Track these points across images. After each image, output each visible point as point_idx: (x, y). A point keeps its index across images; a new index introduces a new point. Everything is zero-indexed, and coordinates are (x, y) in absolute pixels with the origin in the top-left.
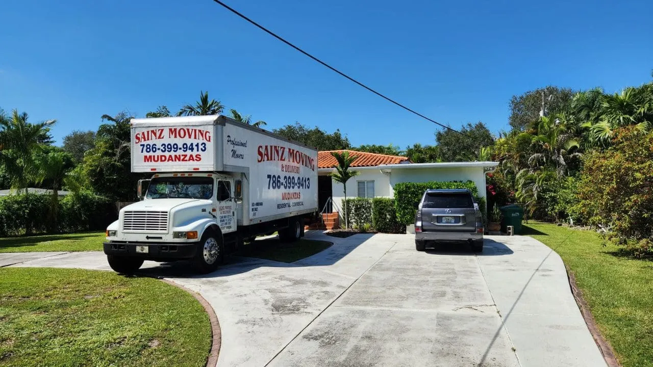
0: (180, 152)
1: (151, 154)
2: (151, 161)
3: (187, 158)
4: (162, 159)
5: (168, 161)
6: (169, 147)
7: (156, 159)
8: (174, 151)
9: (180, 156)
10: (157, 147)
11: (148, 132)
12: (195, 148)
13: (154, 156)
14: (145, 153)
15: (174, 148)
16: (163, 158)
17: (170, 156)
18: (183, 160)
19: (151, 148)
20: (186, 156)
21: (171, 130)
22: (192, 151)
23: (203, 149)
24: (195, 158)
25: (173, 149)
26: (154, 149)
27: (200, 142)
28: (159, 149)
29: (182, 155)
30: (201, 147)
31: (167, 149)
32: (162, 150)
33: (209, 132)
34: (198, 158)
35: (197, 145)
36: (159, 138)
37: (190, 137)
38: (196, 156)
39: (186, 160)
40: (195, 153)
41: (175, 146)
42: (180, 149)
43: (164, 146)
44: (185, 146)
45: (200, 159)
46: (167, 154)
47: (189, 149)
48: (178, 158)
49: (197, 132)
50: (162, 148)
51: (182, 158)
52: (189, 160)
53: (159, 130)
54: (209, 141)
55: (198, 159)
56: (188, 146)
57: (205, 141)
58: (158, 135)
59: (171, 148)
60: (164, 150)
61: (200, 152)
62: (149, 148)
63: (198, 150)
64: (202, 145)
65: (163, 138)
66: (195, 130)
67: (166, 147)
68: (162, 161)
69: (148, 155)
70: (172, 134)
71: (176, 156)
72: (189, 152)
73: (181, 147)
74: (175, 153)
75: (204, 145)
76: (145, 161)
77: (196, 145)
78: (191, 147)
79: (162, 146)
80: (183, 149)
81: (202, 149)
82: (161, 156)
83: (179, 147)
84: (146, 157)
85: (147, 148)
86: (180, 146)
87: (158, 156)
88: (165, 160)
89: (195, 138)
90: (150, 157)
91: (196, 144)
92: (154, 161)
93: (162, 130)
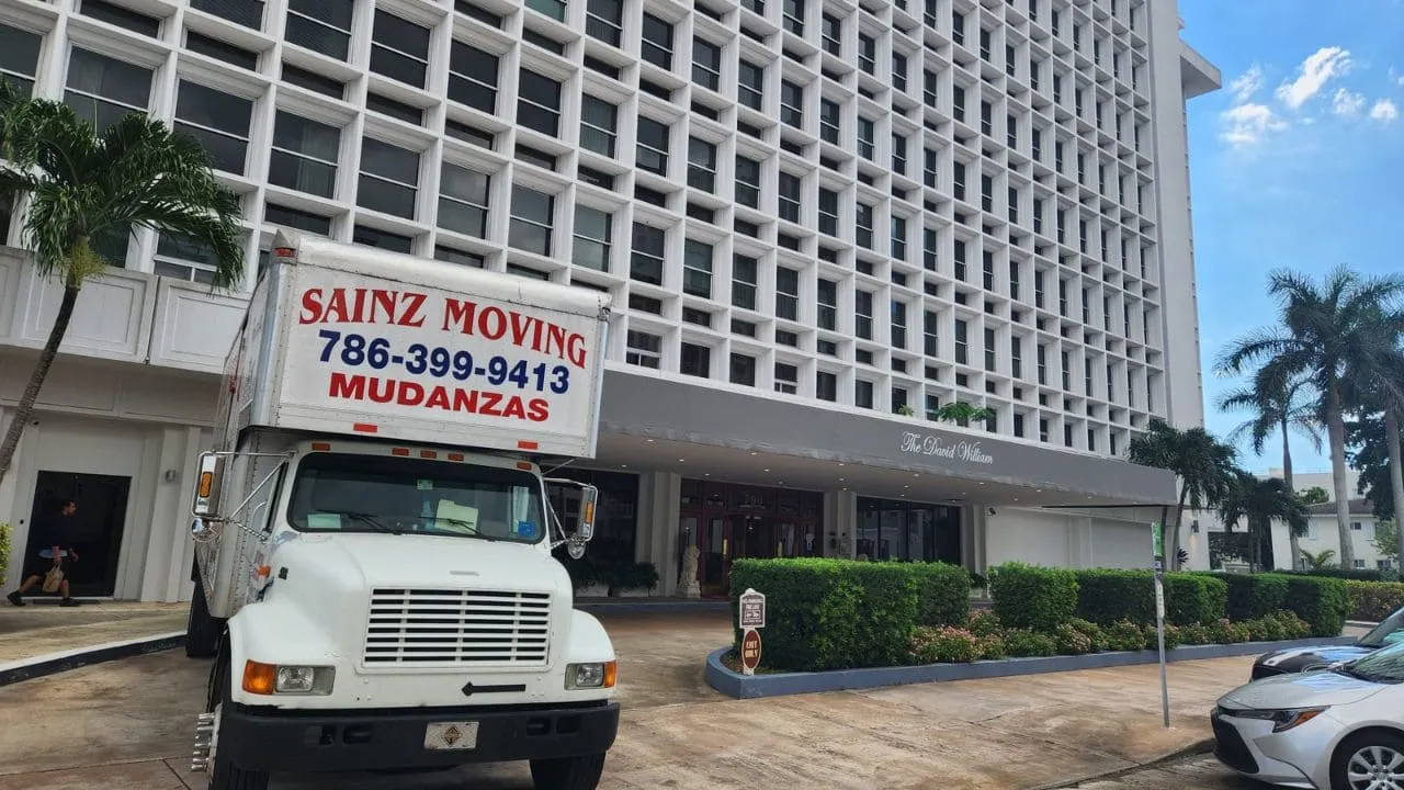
0: (477, 384)
1: (365, 370)
2: (359, 396)
3: (501, 406)
4: (404, 394)
5: (429, 405)
6: (440, 358)
7: (381, 392)
8: (456, 375)
9: (474, 394)
10: (392, 352)
11: (361, 294)
12: (533, 378)
13: (374, 382)
14: (336, 364)
15: (457, 365)
16: (411, 394)
17: (440, 390)
18: (486, 410)
19: (365, 350)
20: (497, 398)
21: (452, 304)
22: (521, 386)
23: (559, 385)
24: (527, 410)
25: (452, 368)
26: (378, 358)
27: (552, 360)
28: (398, 360)
29: (485, 395)
30: (550, 378)
31: (430, 365)
32: (409, 366)
33: (582, 339)
34: (539, 410)
35: (540, 371)
36: (405, 321)
37: (518, 339)
38: (533, 404)
39: (497, 413)
40: (528, 393)
41: (463, 361)
42: (480, 371)
43: (418, 353)
44: (498, 366)
45: (545, 416)
46: (428, 382)
47: (512, 378)
48: (466, 401)
49: (545, 328)
50: (410, 358)
51: (482, 401)
52: (508, 413)
53: (407, 295)
54: (581, 364)
55: (538, 415)
56: (509, 370)
57: (566, 362)
58: (400, 309)
59: (446, 364)
60: (417, 364)
61: (547, 394)
62: (358, 350)
63: (540, 387)
64: (555, 371)
65: (419, 324)
66: (539, 324)
67: (428, 359)
68: (403, 400)
69: (350, 372)
70: (457, 319)
71: (460, 394)
72: (509, 389)
73: (485, 366)
74: (461, 384)
75: (561, 374)
76: (333, 393)
77: (536, 371)
78: (517, 373)
79: (412, 349)
80: (488, 373)
81: (553, 386)
82: (404, 386)
83: (475, 365)
84: (338, 379)
85: (349, 348)
86: (481, 361)
87: (391, 384)
88: (417, 401)
89: (536, 346)
90: (358, 381)
91: (538, 366)
92: (374, 396)
93: (420, 299)
